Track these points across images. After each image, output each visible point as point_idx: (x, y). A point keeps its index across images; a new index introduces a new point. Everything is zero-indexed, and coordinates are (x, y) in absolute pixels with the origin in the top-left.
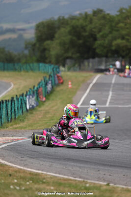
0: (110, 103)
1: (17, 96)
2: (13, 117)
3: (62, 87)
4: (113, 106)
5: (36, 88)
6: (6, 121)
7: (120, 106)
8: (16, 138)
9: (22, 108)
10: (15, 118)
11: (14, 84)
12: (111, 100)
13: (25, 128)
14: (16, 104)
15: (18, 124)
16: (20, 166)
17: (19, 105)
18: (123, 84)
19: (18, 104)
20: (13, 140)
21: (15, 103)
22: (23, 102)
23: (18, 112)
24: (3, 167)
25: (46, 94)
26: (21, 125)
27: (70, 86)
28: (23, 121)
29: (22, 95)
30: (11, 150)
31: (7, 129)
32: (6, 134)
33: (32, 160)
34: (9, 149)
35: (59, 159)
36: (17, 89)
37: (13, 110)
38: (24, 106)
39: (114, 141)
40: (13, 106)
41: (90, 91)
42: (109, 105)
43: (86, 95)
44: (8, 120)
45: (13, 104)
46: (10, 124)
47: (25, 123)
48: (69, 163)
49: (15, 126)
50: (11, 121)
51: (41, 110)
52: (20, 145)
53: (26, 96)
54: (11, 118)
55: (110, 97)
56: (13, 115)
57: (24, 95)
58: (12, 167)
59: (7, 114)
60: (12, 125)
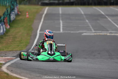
0: (63, 29)
4: (66, 32)
7: (72, 32)
12: (63, 27)
18: (69, 14)
42: (63, 31)
51: (9, 36)
55: (61, 25)
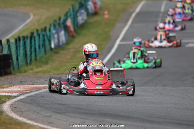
1: (37, 30)
2: (33, 58)
3: (96, 18)
5: (62, 20)
6: (24, 63)
8: (38, 86)
9: (45, 46)
10: (36, 59)
11: (34, 15)
13: (50, 72)
14: (37, 41)
15: (41, 67)
16: (43, 124)
17: (41, 43)
19: (39, 41)
20: (33, 88)
21: (35, 41)
22: (46, 39)
23: (40, 52)
24: (21, 126)
25: (76, 28)
26: (45, 68)
28: (46, 63)
29: (45, 30)
30: (30, 103)
31: (26, 74)
32: (24, 80)
33: (58, 116)
34: (29, 101)
35: (94, 114)
36: (38, 21)
37: (33, 49)
38: (47, 43)
39: (164, 88)
40: (33, 44)
41: (133, 22)
43: (127, 28)
44: (27, 63)
45: (33, 41)
46: (30, 67)
47: (49, 66)
48: (106, 119)
49: (36, 70)
50: (30, 64)
52: (42, 96)
53: (50, 30)
54: (31, 60)
56: (33, 55)
57: (48, 29)
58: (32, 126)
59: (26, 54)
60: (32, 69)
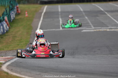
4: (66, 29)
8: (6, 57)
27: (26, 15)
41: (43, 18)
42: (62, 29)
43: (41, 22)
51: (9, 35)
